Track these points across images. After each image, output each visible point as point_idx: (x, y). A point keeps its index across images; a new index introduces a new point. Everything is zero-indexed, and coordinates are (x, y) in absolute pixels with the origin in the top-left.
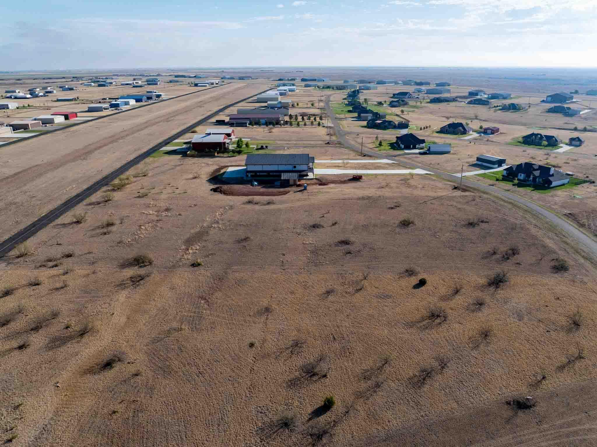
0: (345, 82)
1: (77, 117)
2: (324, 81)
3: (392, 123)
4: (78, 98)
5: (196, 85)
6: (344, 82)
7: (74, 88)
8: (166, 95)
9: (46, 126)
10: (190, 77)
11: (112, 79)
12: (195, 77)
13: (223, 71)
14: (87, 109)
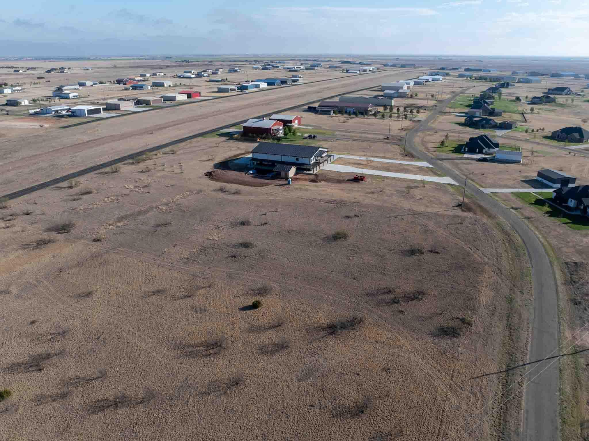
0: (514, 73)
1: (200, 96)
2: (490, 71)
3: (491, 122)
4: (226, 80)
5: (347, 71)
6: (512, 74)
7: (238, 71)
8: (303, 80)
9: (165, 103)
10: (355, 64)
11: (284, 63)
12: (360, 63)
13: (398, 58)
14: (217, 90)
